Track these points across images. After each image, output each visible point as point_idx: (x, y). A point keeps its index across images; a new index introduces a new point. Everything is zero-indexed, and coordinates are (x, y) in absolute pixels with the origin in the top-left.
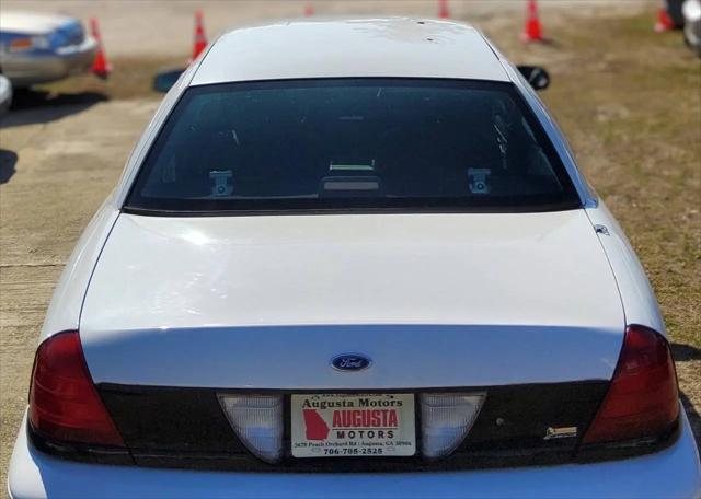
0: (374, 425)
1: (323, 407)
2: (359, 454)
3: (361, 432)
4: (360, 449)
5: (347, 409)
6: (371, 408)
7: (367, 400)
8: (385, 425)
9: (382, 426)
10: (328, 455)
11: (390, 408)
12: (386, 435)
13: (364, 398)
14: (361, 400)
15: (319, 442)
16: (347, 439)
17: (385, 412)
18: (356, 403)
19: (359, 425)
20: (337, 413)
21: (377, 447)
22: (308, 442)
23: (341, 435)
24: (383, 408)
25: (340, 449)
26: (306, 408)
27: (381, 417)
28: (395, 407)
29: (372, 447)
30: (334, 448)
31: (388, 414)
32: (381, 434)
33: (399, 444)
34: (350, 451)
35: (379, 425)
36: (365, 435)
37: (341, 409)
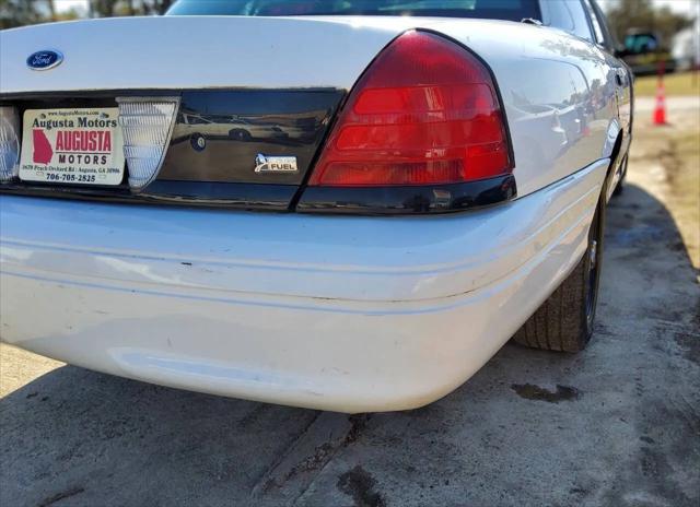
0: (91, 149)
1: (49, 127)
2: (76, 181)
3: (79, 157)
4: (77, 174)
5: (69, 129)
6: (89, 129)
7: (85, 119)
8: (100, 149)
9: (97, 151)
10: (50, 180)
11: (105, 129)
12: (100, 160)
13: (82, 117)
14: (80, 119)
15: (43, 165)
16: (67, 164)
17: (101, 133)
18: (76, 123)
19: (78, 149)
20: (60, 133)
21: (91, 174)
22: (34, 164)
23: (62, 160)
24: (100, 129)
25: (61, 174)
26: (36, 128)
27: (97, 139)
28: (110, 129)
29: (87, 174)
30: (55, 173)
31: (104, 136)
32: (96, 160)
33: (110, 170)
34: (68, 177)
35: (95, 149)
36: (82, 159)
37: (63, 129)
